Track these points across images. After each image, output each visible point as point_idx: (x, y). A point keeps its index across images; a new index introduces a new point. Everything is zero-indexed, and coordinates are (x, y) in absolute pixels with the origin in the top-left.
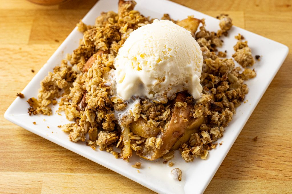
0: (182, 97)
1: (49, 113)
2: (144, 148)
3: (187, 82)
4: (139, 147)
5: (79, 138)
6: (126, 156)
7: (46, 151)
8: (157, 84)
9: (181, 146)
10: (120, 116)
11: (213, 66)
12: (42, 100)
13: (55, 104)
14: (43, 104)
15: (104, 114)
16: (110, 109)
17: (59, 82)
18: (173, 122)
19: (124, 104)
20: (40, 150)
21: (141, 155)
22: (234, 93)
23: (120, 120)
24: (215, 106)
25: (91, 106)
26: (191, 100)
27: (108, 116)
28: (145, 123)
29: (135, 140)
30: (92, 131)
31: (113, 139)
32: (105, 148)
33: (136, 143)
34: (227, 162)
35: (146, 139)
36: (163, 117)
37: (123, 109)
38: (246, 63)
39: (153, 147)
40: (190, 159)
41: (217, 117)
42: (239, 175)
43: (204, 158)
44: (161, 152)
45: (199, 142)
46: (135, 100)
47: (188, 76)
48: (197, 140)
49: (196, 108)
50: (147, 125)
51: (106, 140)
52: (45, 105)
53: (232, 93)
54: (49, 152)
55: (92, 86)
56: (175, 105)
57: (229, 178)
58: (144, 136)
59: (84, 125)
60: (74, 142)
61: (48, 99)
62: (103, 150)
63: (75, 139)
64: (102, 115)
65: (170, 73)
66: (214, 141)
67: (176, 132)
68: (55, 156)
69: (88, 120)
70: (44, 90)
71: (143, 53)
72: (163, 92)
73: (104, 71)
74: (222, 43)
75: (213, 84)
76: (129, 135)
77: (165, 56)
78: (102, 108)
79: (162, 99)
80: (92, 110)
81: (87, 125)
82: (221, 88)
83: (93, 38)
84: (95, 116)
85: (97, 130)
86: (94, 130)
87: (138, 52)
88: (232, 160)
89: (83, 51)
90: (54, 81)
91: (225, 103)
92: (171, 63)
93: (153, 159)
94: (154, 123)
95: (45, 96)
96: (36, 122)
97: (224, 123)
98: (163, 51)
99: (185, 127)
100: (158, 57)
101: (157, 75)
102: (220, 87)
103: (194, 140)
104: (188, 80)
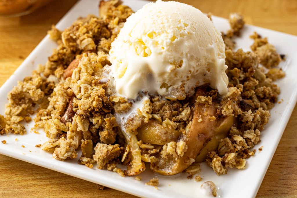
0: (203, 93)
1: (23, 131)
2: (160, 159)
3: (209, 70)
4: (153, 157)
5: (70, 154)
6: (138, 169)
7: (21, 180)
8: (173, 71)
9: (209, 155)
10: (123, 120)
11: (235, 59)
12: (11, 117)
13: (29, 121)
14: (13, 120)
15: (101, 118)
16: (110, 111)
17: (33, 92)
18: (197, 121)
19: (128, 103)
20: (12, 180)
21: (156, 169)
22: (265, 90)
23: (124, 125)
24: (245, 104)
25: (84, 109)
26: (216, 95)
27: (107, 120)
28: (159, 124)
29: (147, 150)
30: (86, 145)
31: (116, 149)
32: (105, 166)
33: (149, 153)
34: (269, 176)
35: (163, 146)
36: (183, 116)
37: (127, 110)
38: (271, 61)
39: (174, 155)
40: (223, 170)
41: (251, 116)
42: (288, 189)
43: (242, 167)
44: (184, 162)
45: (232, 148)
46: (142, 97)
47: (211, 61)
48: (228, 146)
49: (223, 104)
50: (162, 126)
51: (108, 151)
52: (16, 122)
53: (262, 90)
54: (26, 181)
55: (82, 86)
56: (196, 102)
57: (275, 193)
58: (159, 142)
59: (75, 137)
60: (62, 160)
61: (19, 115)
62: (102, 169)
63: (63, 155)
64: (99, 120)
65: (189, 55)
66: (250, 148)
67: (202, 134)
68: (35, 184)
69: (80, 128)
70: (13, 104)
71: (151, 31)
72: (180, 84)
73: (96, 68)
74: (235, 45)
75: (238, 80)
76: (138, 143)
77: (180, 32)
78: (99, 110)
79: (178, 94)
80: (84, 116)
81: (78, 137)
82: (249, 83)
83: (75, 35)
84: (88, 124)
85: (92, 144)
86: (88, 143)
87: (145, 31)
88: (276, 172)
89: (61, 56)
90: (26, 92)
91: (256, 102)
92: (189, 42)
93: (175, 172)
94: (172, 123)
95: (15, 111)
96: (6, 141)
97: (259, 126)
98: (177, 27)
99: (212, 129)
100: (172, 34)
101: (172, 57)
102: (247, 82)
103: (225, 147)
104: (211, 66)
